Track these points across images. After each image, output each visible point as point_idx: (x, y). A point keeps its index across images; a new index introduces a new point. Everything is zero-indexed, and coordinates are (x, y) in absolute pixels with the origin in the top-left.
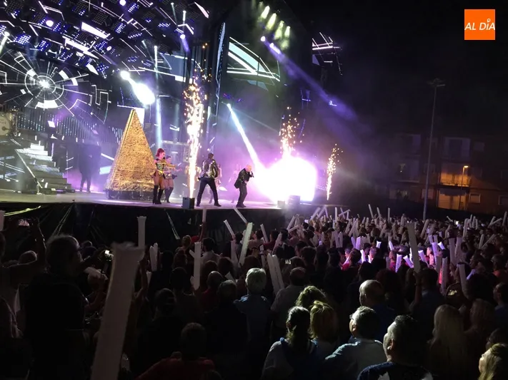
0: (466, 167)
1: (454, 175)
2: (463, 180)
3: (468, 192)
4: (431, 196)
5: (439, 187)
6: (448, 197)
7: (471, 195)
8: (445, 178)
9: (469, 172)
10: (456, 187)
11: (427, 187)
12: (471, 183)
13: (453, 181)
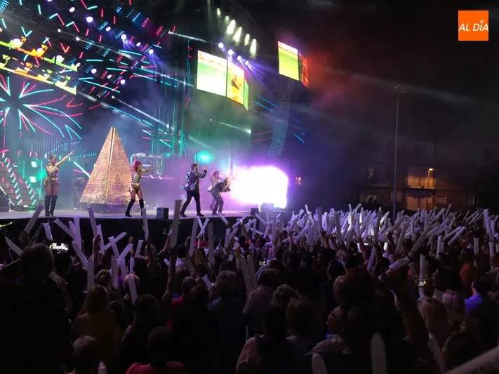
0: (431, 169)
1: (420, 178)
2: (429, 182)
3: (434, 194)
4: (399, 199)
5: (407, 190)
6: (416, 199)
7: (438, 196)
8: (412, 181)
9: (434, 175)
10: (423, 189)
11: (395, 191)
12: (436, 185)
13: (419, 184)
